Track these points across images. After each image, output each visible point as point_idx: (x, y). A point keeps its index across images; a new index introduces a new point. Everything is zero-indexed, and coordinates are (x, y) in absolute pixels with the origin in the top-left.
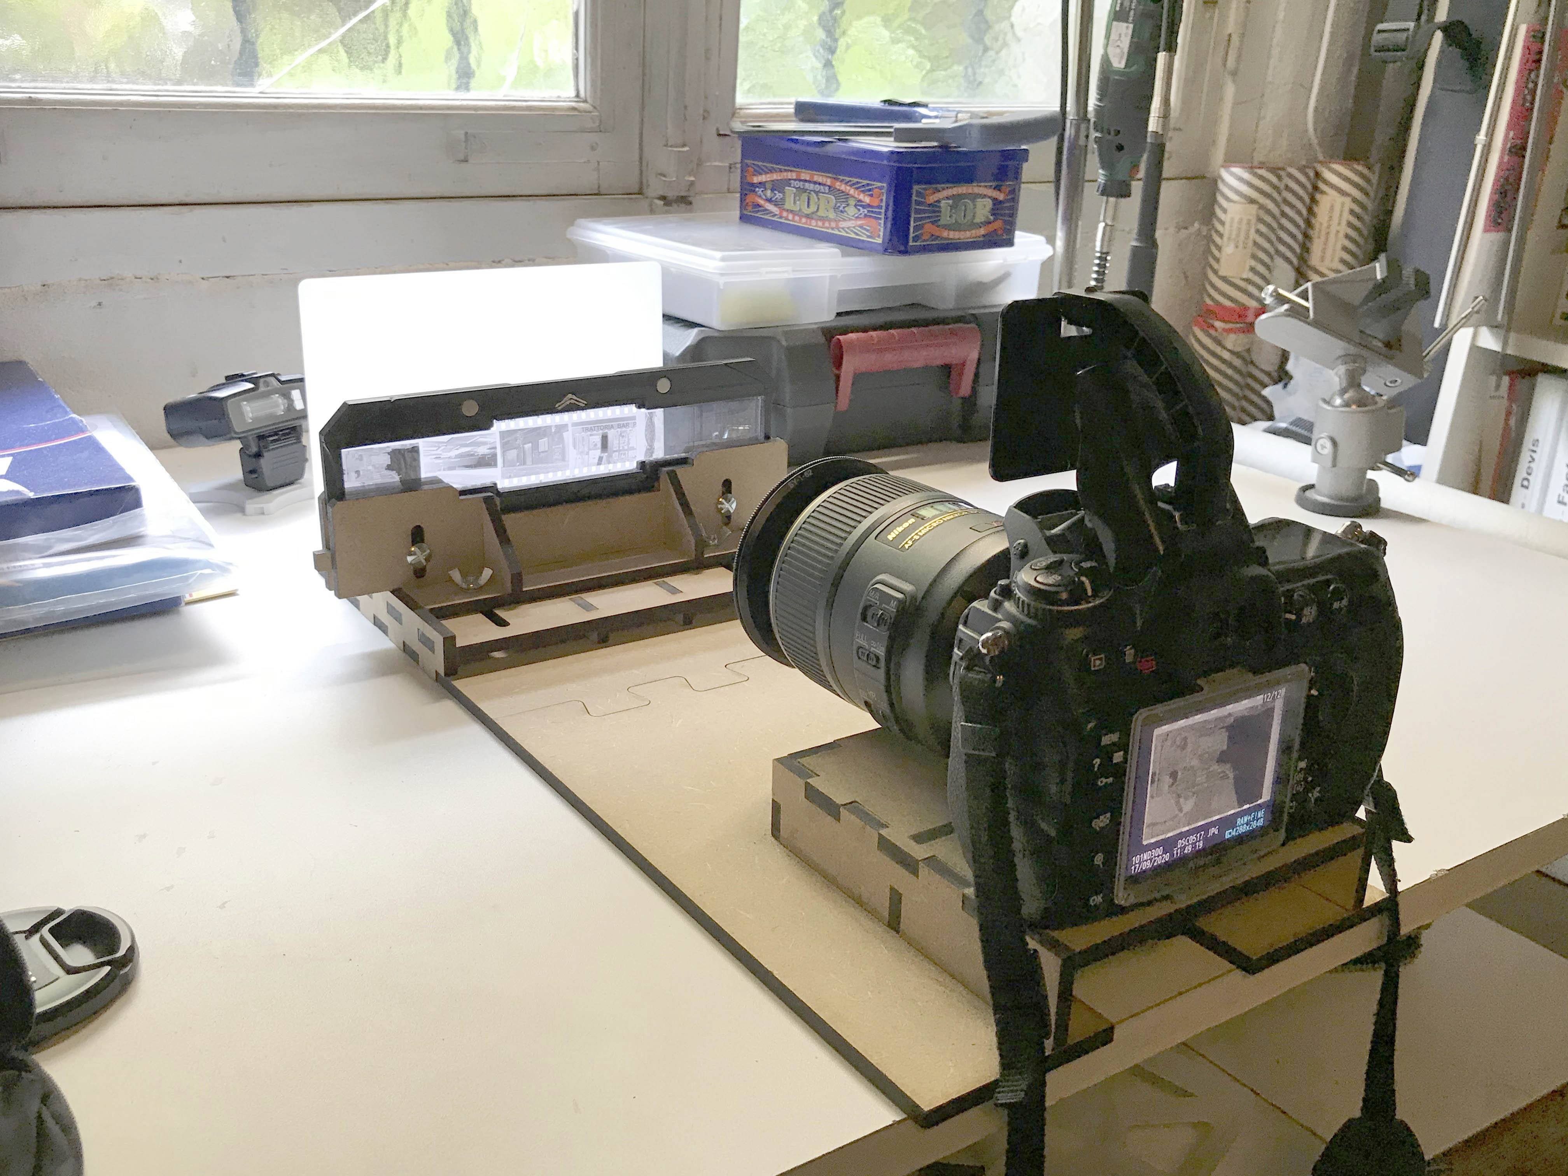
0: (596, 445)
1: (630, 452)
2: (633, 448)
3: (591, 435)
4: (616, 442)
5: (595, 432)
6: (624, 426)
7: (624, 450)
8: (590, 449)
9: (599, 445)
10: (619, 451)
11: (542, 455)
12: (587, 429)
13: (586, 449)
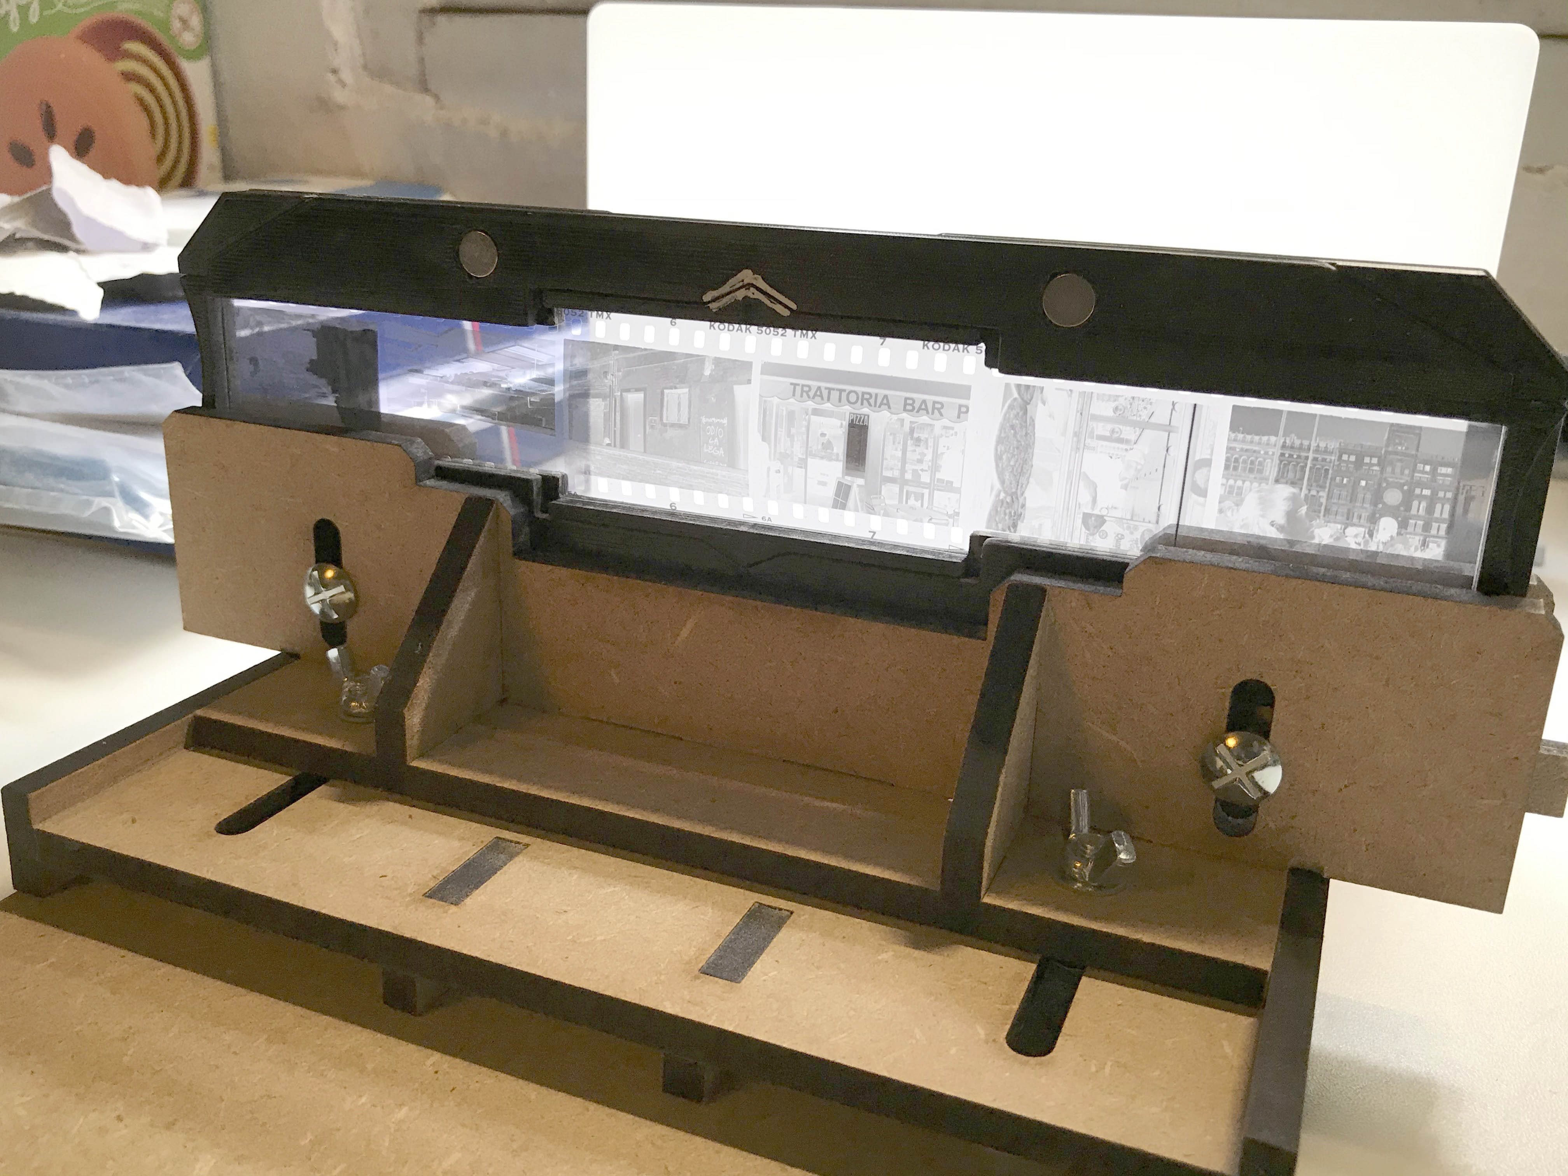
0: (828, 446)
1: (940, 497)
2: (948, 487)
3: (816, 412)
4: (893, 453)
5: (828, 406)
6: (923, 408)
7: (920, 484)
8: (808, 453)
9: (840, 447)
10: (901, 481)
11: (671, 433)
12: (806, 392)
13: (798, 451)
